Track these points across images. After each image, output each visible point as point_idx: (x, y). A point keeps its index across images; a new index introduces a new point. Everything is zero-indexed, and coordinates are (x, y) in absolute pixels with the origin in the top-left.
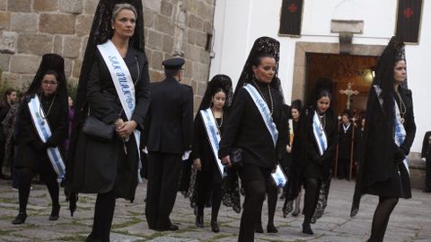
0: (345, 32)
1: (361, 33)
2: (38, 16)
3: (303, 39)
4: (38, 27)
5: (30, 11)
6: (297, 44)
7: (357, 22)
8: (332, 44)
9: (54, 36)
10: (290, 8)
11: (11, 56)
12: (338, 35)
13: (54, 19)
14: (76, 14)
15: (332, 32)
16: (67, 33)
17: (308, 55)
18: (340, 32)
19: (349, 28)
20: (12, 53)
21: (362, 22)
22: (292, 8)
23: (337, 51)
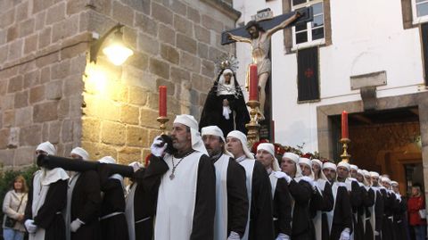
0: (367, 87)
1: (385, 84)
2: (32, 108)
3: (323, 103)
4: (32, 119)
5: (27, 105)
6: (318, 109)
7: (378, 74)
8: (355, 102)
9: (43, 124)
10: (306, 73)
11: (15, 150)
12: (359, 91)
13: (42, 108)
14: (58, 99)
15: (352, 89)
16: (51, 120)
17: (331, 118)
18: (361, 88)
19: (370, 82)
20: (15, 147)
21: (384, 72)
22: (309, 73)
23: (361, 109)
